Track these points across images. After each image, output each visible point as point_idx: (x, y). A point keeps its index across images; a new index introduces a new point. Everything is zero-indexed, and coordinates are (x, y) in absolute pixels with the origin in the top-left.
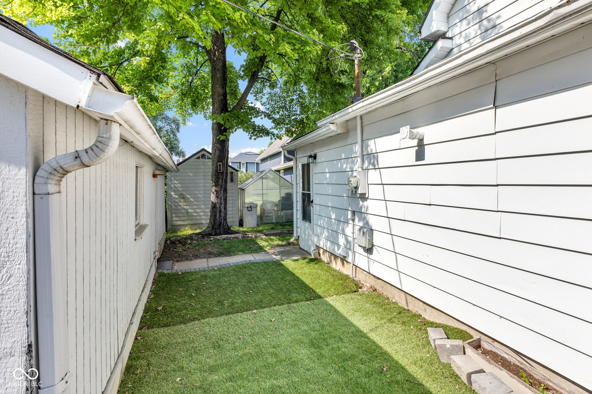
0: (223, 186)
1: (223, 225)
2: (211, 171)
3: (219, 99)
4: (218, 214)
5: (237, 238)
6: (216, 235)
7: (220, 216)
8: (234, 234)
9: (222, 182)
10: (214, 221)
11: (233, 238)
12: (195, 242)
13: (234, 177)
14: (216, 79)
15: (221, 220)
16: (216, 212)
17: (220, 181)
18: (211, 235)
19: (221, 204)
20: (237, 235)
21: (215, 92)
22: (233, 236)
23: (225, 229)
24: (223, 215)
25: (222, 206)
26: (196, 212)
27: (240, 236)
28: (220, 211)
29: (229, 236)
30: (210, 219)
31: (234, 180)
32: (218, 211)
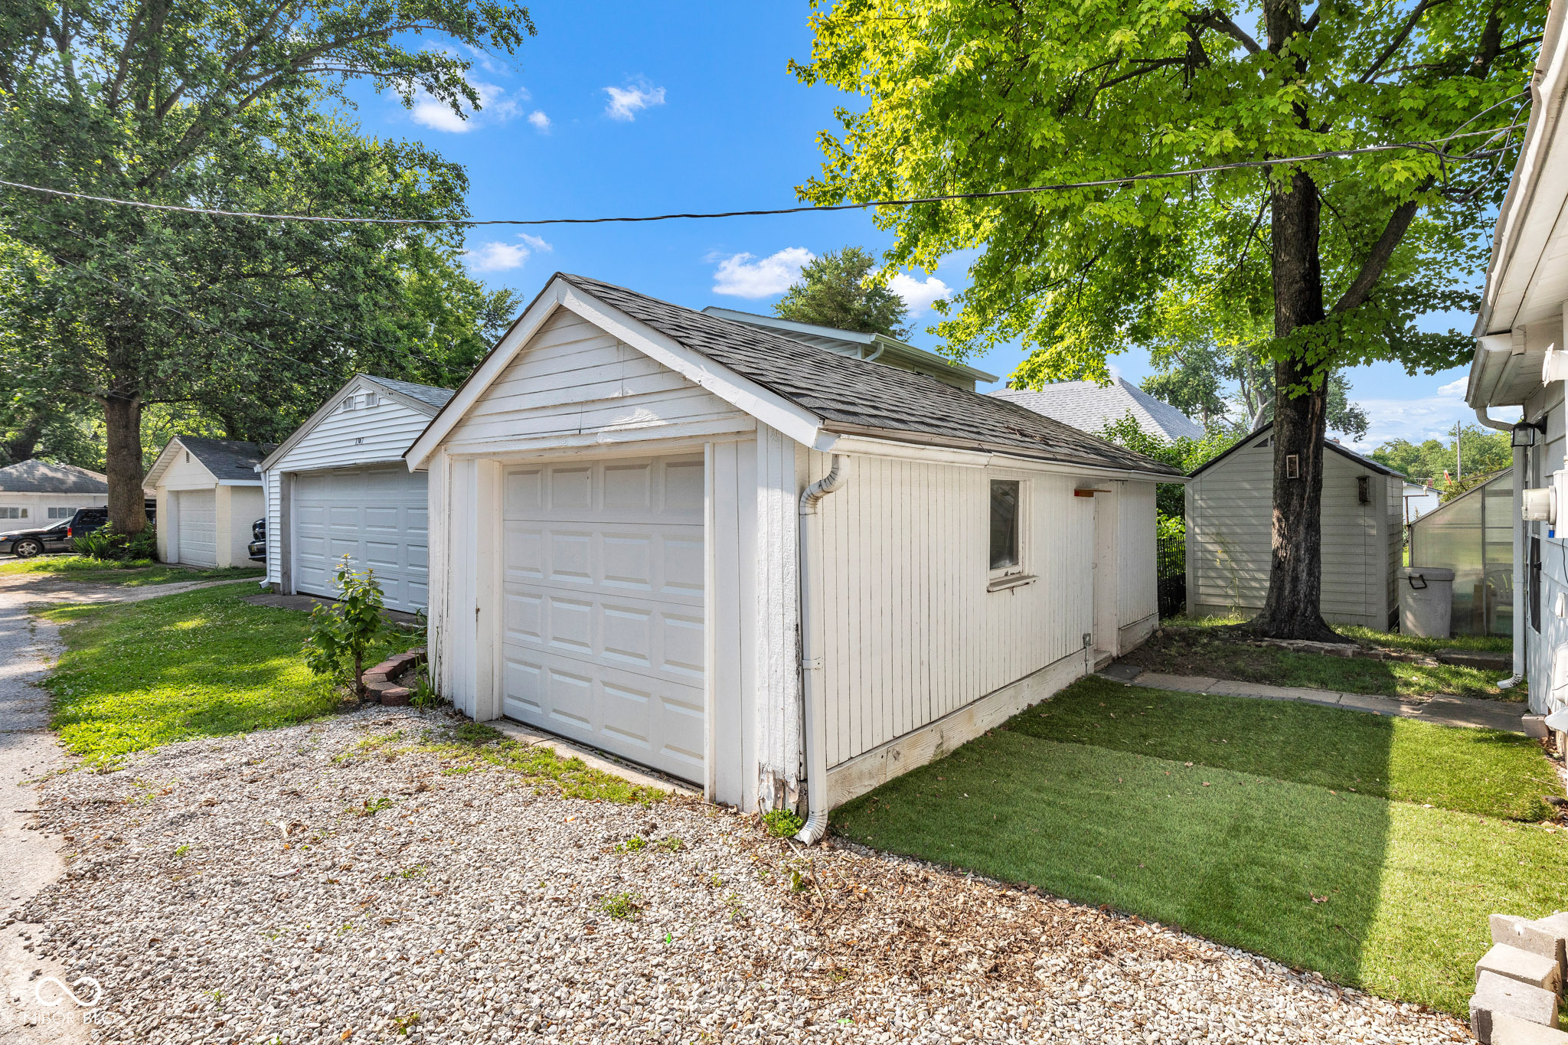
0: (1305, 516)
1: (1303, 615)
2: (1271, 475)
3: (1292, 291)
4: (1288, 587)
5: (1338, 653)
6: (1280, 636)
7: (1294, 591)
8: (1334, 642)
9: (1301, 506)
10: (1277, 602)
11: (1327, 651)
12: (1217, 643)
13: (1371, 490)
14: (1283, 242)
15: (1299, 601)
16: (1283, 581)
17: (1295, 502)
18: (1265, 634)
19: (1298, 560)
20: (1341, 646)
21: (1280, 277)
22: (1328, 646)
23: (1307, 625)
24: (1303, 588)
25: (1303, 567)
26: (1255, 579)
27: (1349, 650)
28: (1295, 579)
29: (1317, 644)
30: (1269, 598)
31: (1370, 499)
32: (1288, 579)
